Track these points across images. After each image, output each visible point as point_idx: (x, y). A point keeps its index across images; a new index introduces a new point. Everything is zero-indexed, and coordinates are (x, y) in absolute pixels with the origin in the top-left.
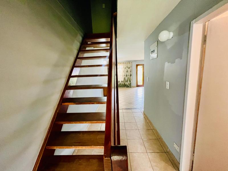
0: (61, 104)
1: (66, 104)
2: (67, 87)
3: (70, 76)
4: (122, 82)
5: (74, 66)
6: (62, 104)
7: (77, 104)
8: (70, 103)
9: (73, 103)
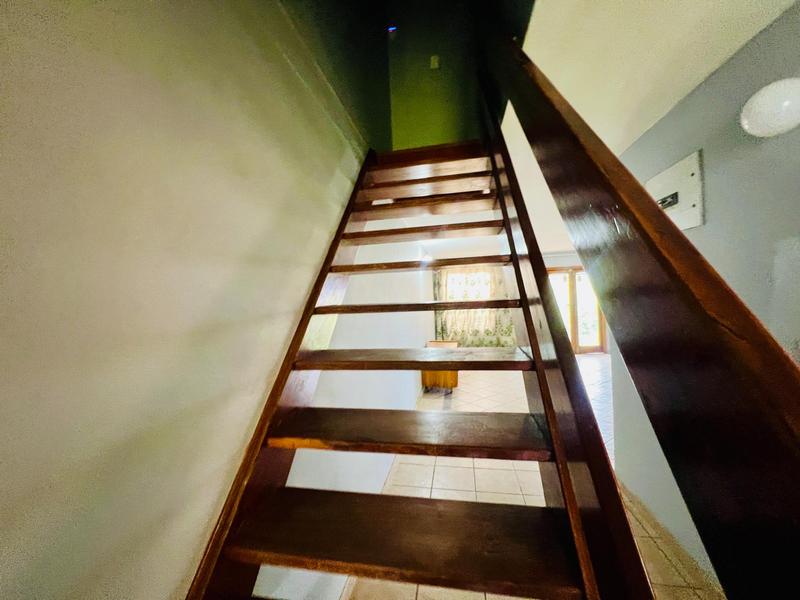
0: (265, 444)
1: (286, 442)
2: (298, 359)
3: (311, 309)
4: (487, 333)
5: (327, 267)
6: (271, 442)
7: (337, 448)
8: (307, 441)
9: (317, 442)
